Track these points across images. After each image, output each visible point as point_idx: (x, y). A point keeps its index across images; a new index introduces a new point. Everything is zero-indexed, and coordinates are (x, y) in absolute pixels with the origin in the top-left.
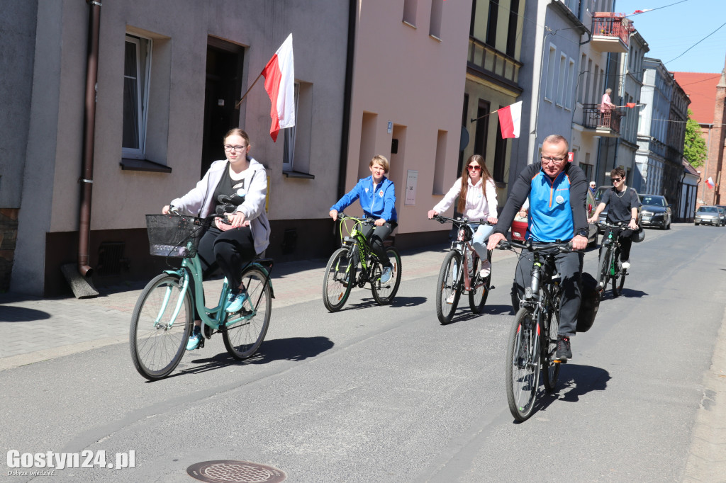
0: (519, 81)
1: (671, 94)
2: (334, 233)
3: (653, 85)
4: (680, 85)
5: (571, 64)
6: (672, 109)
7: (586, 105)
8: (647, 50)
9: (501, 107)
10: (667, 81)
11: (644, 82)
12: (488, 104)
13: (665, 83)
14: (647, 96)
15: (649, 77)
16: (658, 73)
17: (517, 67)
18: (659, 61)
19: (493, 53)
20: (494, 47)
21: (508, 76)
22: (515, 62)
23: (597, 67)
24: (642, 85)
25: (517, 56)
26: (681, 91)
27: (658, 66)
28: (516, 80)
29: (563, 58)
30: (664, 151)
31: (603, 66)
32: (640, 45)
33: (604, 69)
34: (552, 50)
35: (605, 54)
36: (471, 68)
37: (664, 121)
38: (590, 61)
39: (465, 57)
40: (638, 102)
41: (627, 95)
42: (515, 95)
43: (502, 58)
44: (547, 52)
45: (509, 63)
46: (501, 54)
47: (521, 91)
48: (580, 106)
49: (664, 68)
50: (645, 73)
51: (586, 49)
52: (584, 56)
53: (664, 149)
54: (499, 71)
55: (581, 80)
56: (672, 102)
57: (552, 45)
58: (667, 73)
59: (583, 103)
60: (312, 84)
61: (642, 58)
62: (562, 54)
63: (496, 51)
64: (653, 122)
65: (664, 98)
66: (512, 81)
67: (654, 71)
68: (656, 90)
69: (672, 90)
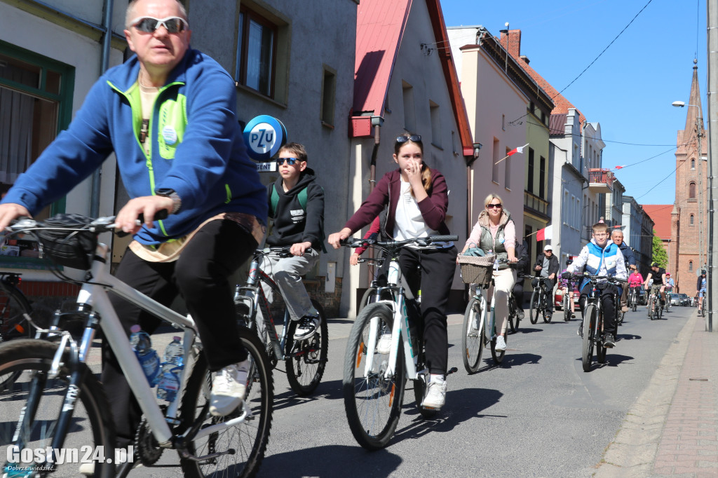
0: (547, 213)
1: (641, 219)
2: (464, 298)
3: (629, 213)
4: (647, 212)
5: (578, 201)
6: (642, 229)
7: (588, 227)
8: (624, 191)
9: (538, 230)
10: (637, 210)
11: (623, 211)
12: (531, 228)
13: (637, 212)
14: (626, 220)
15: (626, 208)
16: (632, 206)
17: (546, 204)
18: (632, 197)
19: (532, 197)
20: (532, 192)
21: (541, 211)
22: (545, 201)
23: (593, 203)
24: (623, 214)
25: (546, 198)
26: (647, 216)
27: (632, 201)
28: (546, 213)
29: (573, 198)
30: (639, 257)
31: (597, 202)
32: (619, 188)
33: (598, 204)
34: (566, 193)
35: (598, 194)
36: (526, 209)
37: (638, 237)
38: (589, 199)
39: (522, 202)
40: (621, 224)
41: (613, 220)
42: (546, 222)
43: (537, 199)
44: (564, 195)
45: (542, 202)
46: (536, 197)
47: (549, 220)
48: (585, 228)
49: (635, 202)
50: (623, 206)
51: (586, 191)
52: (585, 196)
53: (640, 255)
54: (536, 208)
55: (585, 211)
56: (642, 225)
57: (565, 190)
58: (638, 206)
59: (587, 225)
60: (452, 217)
61: (622, 196)
62: (573, 195)
63: (534, 196)
64: (631, 237)
65: (637, 222)
66: (543, 214)
67: (629, 204)
68: (632, 216)
69: (642, 216)
